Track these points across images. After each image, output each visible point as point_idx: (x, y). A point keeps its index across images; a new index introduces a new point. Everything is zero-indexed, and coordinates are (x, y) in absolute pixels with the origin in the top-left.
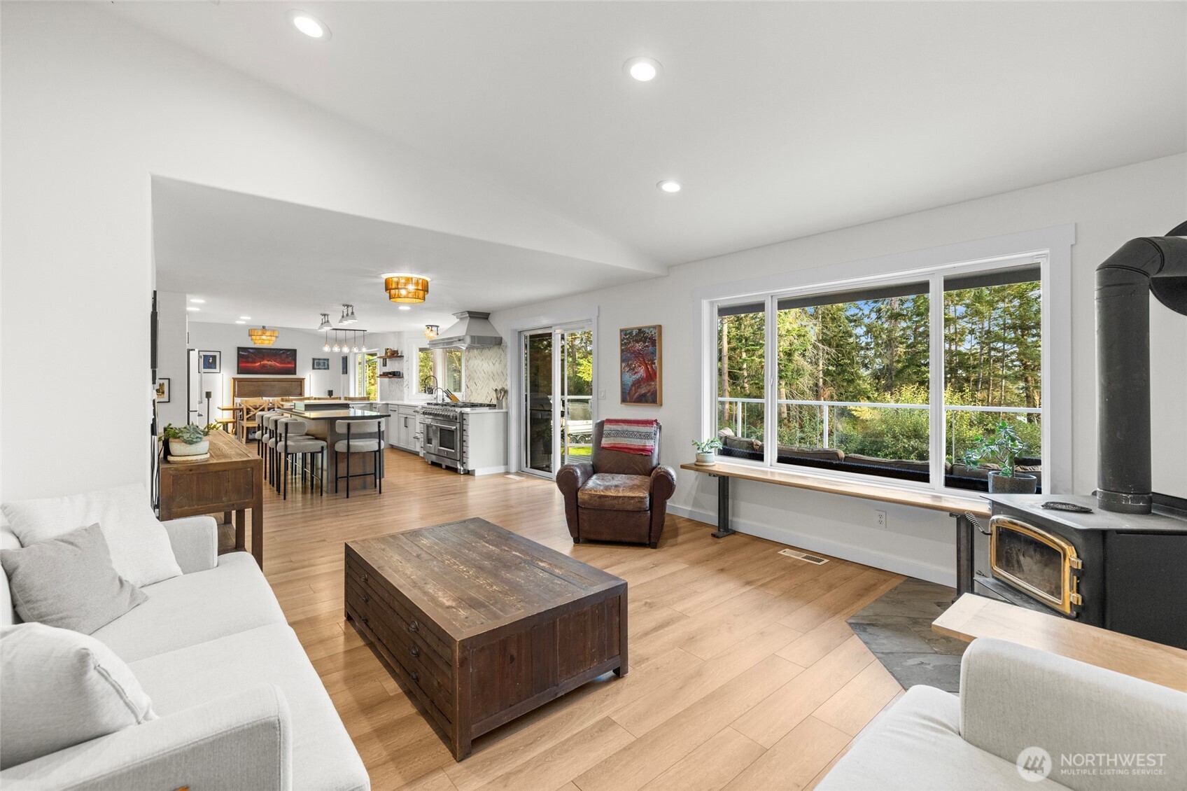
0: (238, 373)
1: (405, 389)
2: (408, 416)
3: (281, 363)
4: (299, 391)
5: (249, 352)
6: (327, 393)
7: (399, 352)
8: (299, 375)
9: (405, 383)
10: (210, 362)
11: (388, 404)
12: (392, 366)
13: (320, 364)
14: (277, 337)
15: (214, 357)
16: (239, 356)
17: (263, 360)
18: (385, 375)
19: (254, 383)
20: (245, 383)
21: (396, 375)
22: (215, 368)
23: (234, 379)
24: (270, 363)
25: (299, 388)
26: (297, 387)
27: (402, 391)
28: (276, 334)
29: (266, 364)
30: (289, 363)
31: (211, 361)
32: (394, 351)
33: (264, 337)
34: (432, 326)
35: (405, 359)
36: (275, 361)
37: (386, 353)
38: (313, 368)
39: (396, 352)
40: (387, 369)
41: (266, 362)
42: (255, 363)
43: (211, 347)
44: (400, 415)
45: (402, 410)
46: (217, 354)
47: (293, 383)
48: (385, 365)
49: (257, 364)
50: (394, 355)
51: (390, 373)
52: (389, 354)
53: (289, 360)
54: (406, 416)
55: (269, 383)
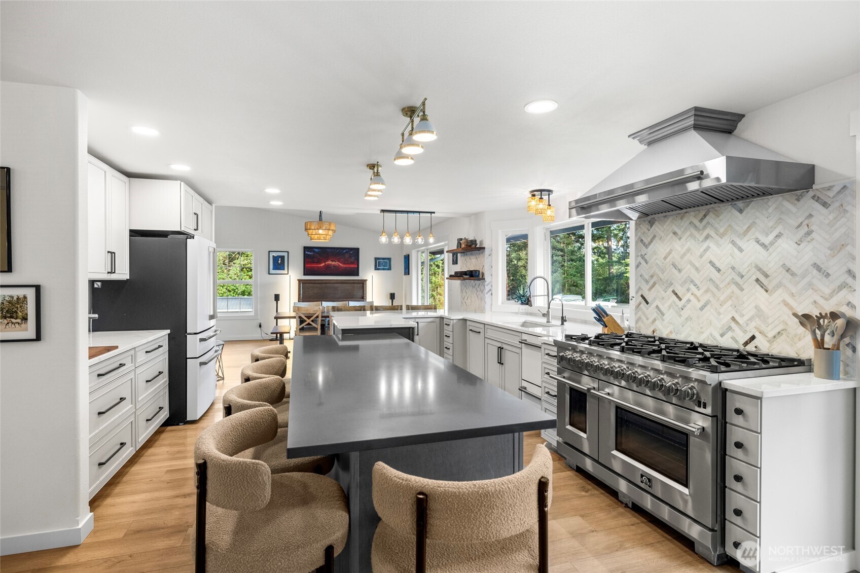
0: (304, 275)
1: (487, 296)
2: (504, 346)
3: (344, 263)
4: (360, 294)
5: (314, 251)
6: (389, 296)
7: (478, 242)
8: (361, 277)
9: (487, 288)
10: (279, 263)
11: (465, 320)
12: (466, 264)
13: (382, 264)
14: (334, 231)
15: (283, 258)
16: (306, 257)
17: (328, 260)
18: (458, 275)
19: (318, 285)
20: (310, 285)
21: (473, 275)
22: (284, 269)
23: (299, 281)
24: (334, 263)
25: (361, 291)
26: (358, 290)
27: (482, 299)
28: (333, 227)
29: (331, 264)
30: (352, 263)
31: (280, 261)
32: (472, 241)
33: (321, 231)
34: (541, 191)
35: (487, 252)
36: (338, 262)
37: (459, 244)
38: (376, 269)
39: (474, 242)
40: (459, 268)
41: (330, 262)
42: (321, 263)
43: (279, 246)
44: (487, 341)
45: (490, 333)
46: (285, 254)
47: (356, 285)
48: (455, 262)
49: (323, 265)
50: (471, 247)
51: (465, 273)
52: (463, 246)
53: (352, 260)
54: (500, 345)
55: (332, 285)
